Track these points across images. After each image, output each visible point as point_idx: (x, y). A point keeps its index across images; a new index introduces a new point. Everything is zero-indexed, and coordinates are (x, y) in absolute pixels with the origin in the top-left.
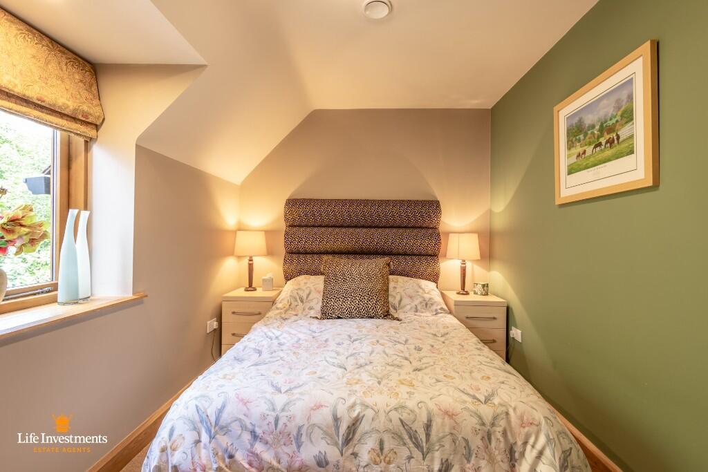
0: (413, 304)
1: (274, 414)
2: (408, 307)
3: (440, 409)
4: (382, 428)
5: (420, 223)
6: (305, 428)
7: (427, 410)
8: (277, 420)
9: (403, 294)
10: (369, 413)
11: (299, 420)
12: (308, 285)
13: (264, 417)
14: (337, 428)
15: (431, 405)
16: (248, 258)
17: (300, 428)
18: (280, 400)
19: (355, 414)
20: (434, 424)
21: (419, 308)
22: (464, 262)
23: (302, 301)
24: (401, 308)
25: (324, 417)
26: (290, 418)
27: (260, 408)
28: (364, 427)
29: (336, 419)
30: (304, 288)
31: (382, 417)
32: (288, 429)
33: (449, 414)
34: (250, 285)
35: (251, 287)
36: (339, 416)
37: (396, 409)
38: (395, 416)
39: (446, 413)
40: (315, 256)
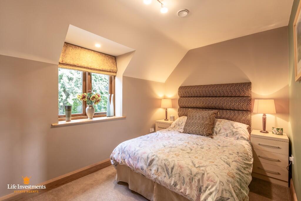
0: (226, 133)
1: (135, 152)
2: (223, 134)
3: (178, 164)
4: (159, 164)
5: (238, 94)
6: (140, 158)
7: (174, 163)
8: (135, 154)
9: (222, 127)
10: (157, 159)
11: (139, 155)
13: (132, 152)
14: (148, 160)
15: (176, 163)
16: (166, 109)
17: (139, 157)
18: (138, 148)
19: (153, 158)
20: (174, 168)
21: (229, 135)
22: (265, 115)
23: (179, 126)
24: (219, 134)
25: (145, 156)
26: (138, 154)
27: (132, 149)
28: (154, 162)
29: (148, 158)
30: (181, 121)
31: (160, 161)
32: (136, 157)
33: (180, 167)
34: (166, 118)
36: (149, 157)
37: (165, 160)
38: (163, 162)
39: (180, 166)
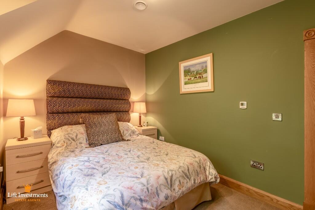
1: (146, 187)
2: (127, 135)
4: (179, 176)
5: (120, 97)
6: (158, 187)
7: (186, 164)
8: (148, 189)
10: (174, 172)
11: (155, 186)
12: (74, 131)
13: (142, 190)
14: (167, 182)
16: (20, 118)
19: (170, 175)
20: (189, 169)
22: (140, 114)
23: (74, 140)
25: (162, 180)
26: (152, 186)
27: (138, 188)
28: (174, 178)
29: (166, 179)
31: (178, 172)
32: (153, 191)
33: (191, 164)
34: (22, 136)
35: (23, 137)
37: (180, 168)
38: (180, 170)
39: (190, 164)
40: (65, 115)
